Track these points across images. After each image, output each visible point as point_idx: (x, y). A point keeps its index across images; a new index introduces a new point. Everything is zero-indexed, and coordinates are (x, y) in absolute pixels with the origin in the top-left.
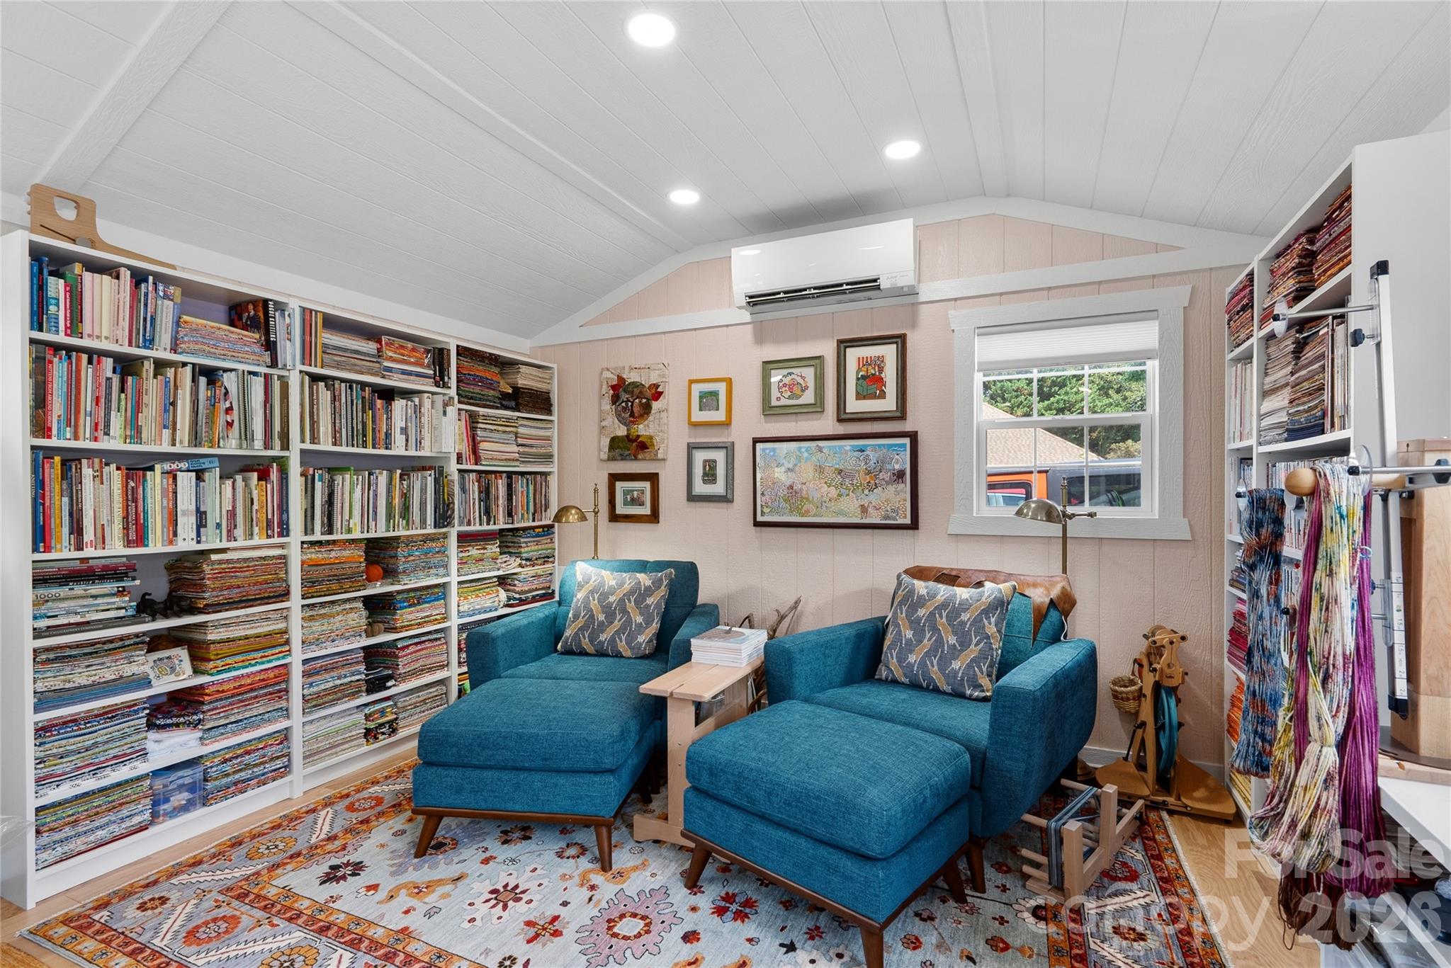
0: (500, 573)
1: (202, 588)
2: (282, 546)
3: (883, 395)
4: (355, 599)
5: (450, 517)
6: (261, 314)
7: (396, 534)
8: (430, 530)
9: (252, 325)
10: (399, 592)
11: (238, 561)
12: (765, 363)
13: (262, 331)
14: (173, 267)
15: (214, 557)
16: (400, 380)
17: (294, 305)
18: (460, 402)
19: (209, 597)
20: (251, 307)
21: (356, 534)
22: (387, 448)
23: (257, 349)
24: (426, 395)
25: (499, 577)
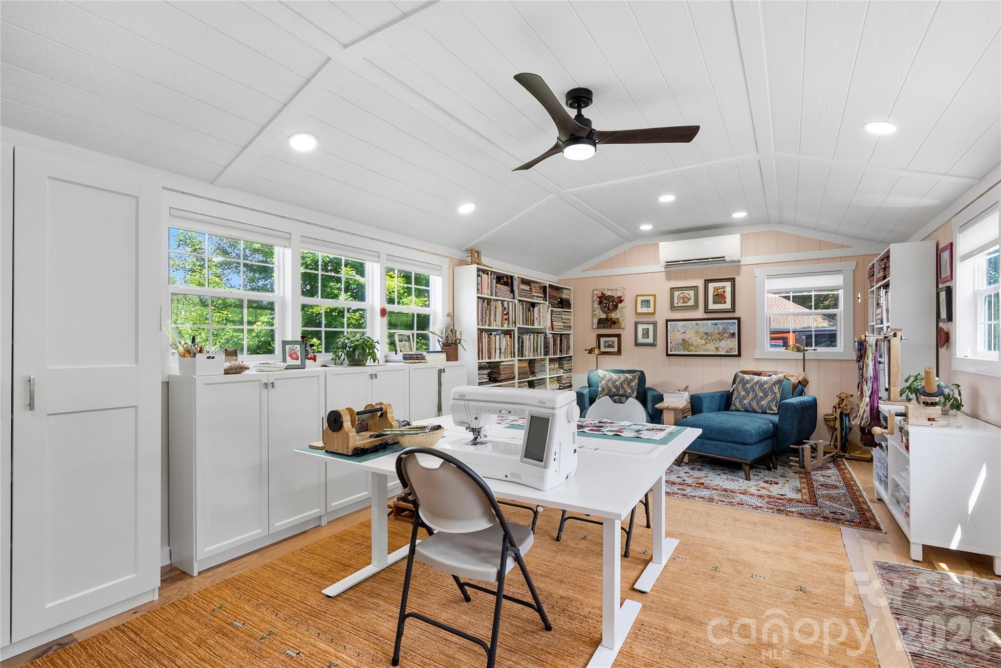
0: (558, 375)
1: (500, 374)
2: (512, 361)
3: (725, 302)
4: (525, 381)
5: (548, 352)
6: (510, 281)
7: (536, 358)
8: (542, 357)
9: (506, 284)
10: (535, 380)
11: (507, 365)
12: (671, 288)
13: (510, 286)
14: (492, 268)
15: (502, 364)
16: (536, 300)
17: (516, 276)
18: (551, 307)
19: (503, 377)
20: (505, 278)
21: (527, 358)
22: (533, 326)
23: (509, 293)
24: (542, 304)
25: (558, 377)
